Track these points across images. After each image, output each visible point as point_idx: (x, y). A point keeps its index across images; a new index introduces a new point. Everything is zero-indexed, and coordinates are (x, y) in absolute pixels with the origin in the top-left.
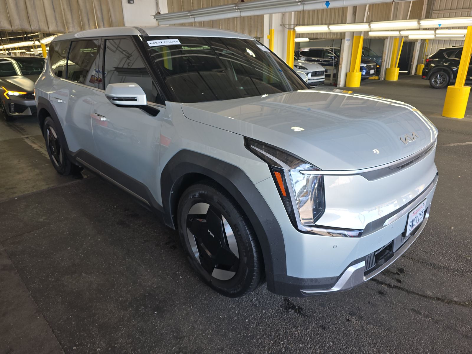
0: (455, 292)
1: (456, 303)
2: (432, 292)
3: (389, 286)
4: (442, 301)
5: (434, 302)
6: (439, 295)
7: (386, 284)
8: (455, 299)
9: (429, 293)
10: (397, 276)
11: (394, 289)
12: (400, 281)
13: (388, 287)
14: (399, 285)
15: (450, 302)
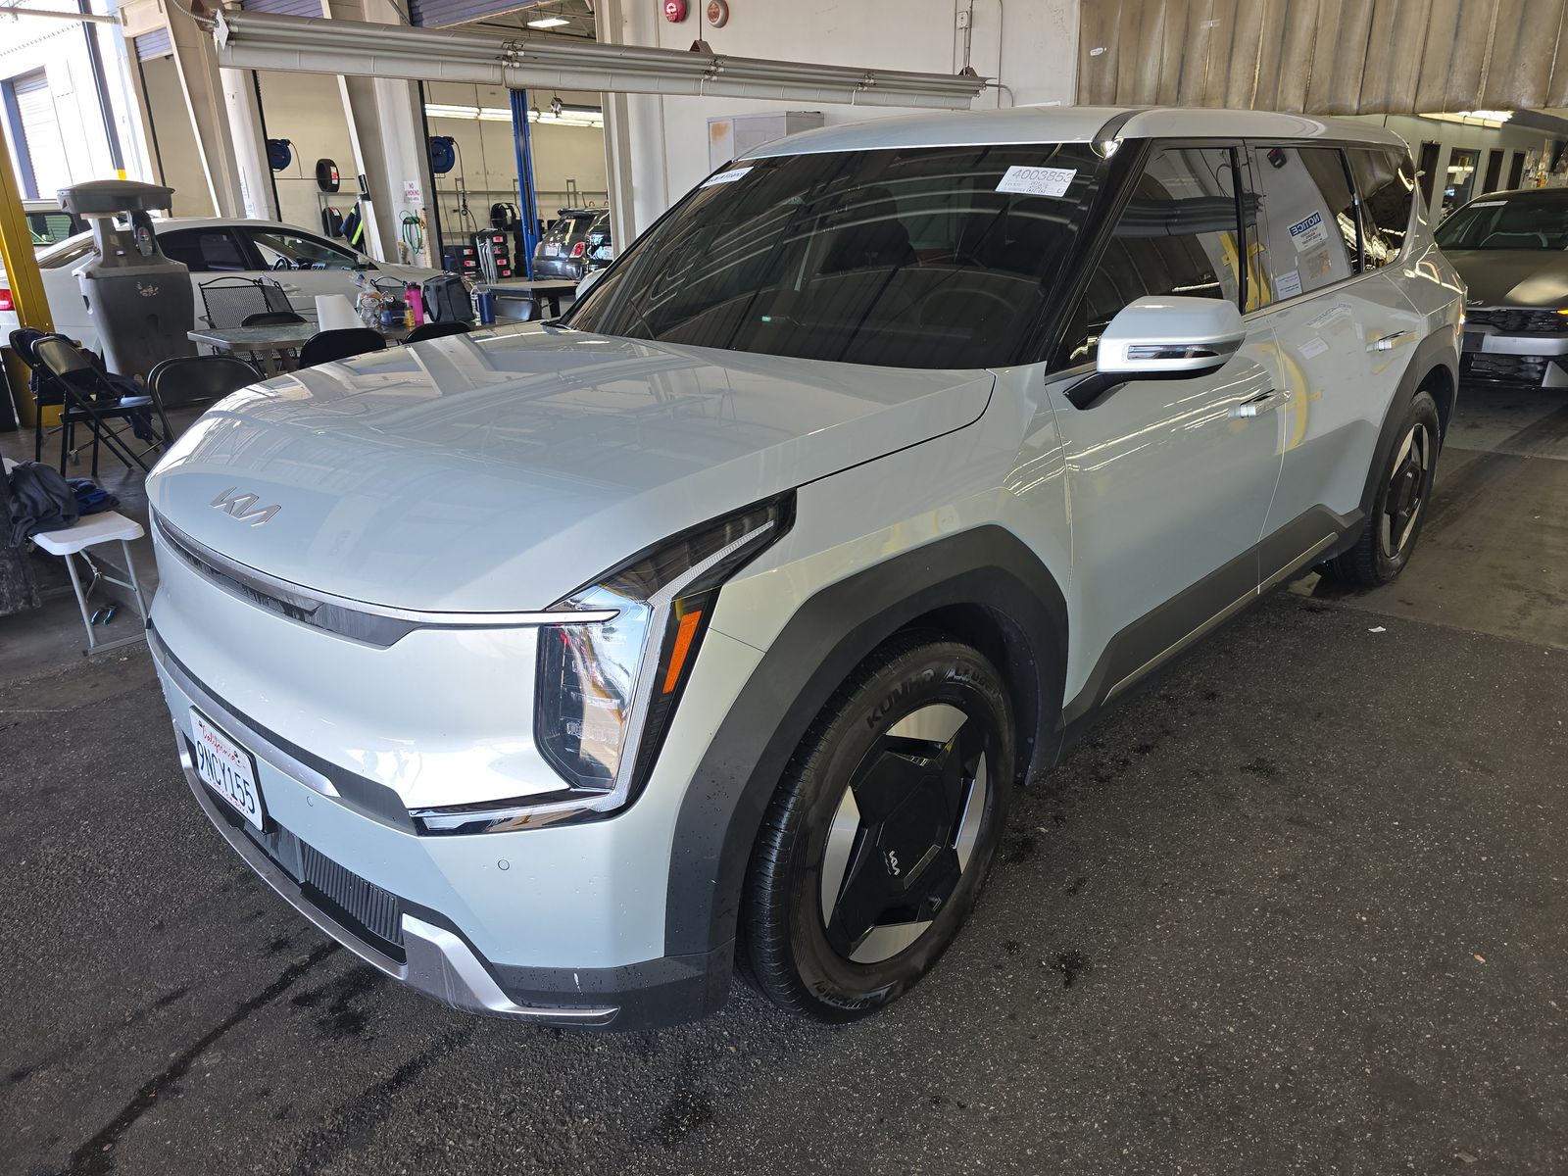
0: (171, 1137)
1: (130, 1115)
2: (212, 1070)
3: (297, 971)
4: (162, 1079)
5: (173, 1055)
6: (187, 1082)
7: (309, 965)
8: (143, 1120)
9: (210, 1059)
10: (328, 1002)
11: (277, 978)
12: (302, 1001)
13: (293, 965)
14: (289, 995)
15: (142, 1102)
